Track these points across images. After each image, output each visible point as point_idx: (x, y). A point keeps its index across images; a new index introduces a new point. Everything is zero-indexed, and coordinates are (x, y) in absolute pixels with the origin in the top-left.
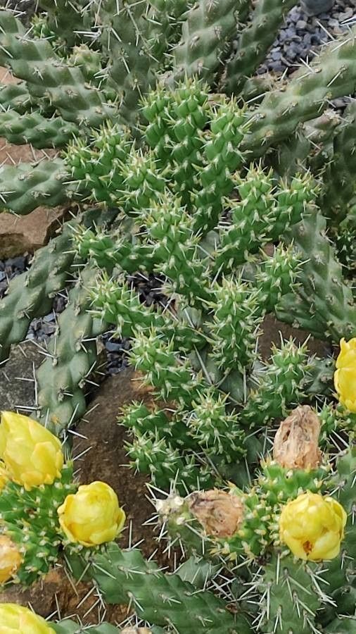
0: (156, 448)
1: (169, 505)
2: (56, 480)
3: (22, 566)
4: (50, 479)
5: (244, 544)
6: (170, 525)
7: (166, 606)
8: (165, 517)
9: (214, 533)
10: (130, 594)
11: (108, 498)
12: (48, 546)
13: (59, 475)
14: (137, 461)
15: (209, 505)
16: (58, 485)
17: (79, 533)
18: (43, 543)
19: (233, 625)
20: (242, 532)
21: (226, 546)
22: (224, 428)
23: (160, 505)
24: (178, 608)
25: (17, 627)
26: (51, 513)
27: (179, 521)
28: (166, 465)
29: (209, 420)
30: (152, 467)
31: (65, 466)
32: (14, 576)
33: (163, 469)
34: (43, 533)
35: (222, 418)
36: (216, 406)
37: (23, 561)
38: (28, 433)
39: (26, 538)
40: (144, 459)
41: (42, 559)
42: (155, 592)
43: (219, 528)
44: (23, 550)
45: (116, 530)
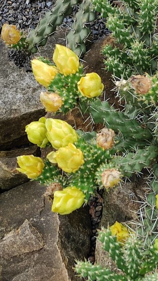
0: (116, 62)
1: (120, 83)
2: (77, 72)
3: (63, 106)
4: (74, 72)
5: (151, 97)
6: (121, 91)
7: (118, 124)
8: (119, 88)
9: (139, 92)
10: (104, 119)
11: (97, 78)
12: (73, 98)
13: (78, 70)
14: (108, 67)
15: (138, 81)
16: (77, 74)
17: (86, 92)
18: (71, 97)
19: (144, 132)
20: (151, 92)
21: (144, 97)
22: (143, 54)
23: (117, 83)
24: (122, 125)
25: (61, 128)
26: (74, 85)
27: (125, 89)
28: (119, 69)
29: (137, 50)
30: (114, 69)
31: (80, 67)
32: (60, 109)
33: (118, 70)
34: (71, 93)
35: (142, 50)
36: (140, 45)
37: (63, 103)
38: (66, 53)
39: (65, 95)
40: (111, 66)
41: (71, 103)
42: (114, 119)
43: (141, 90)
44: (63, 99)
45: (100, 92)
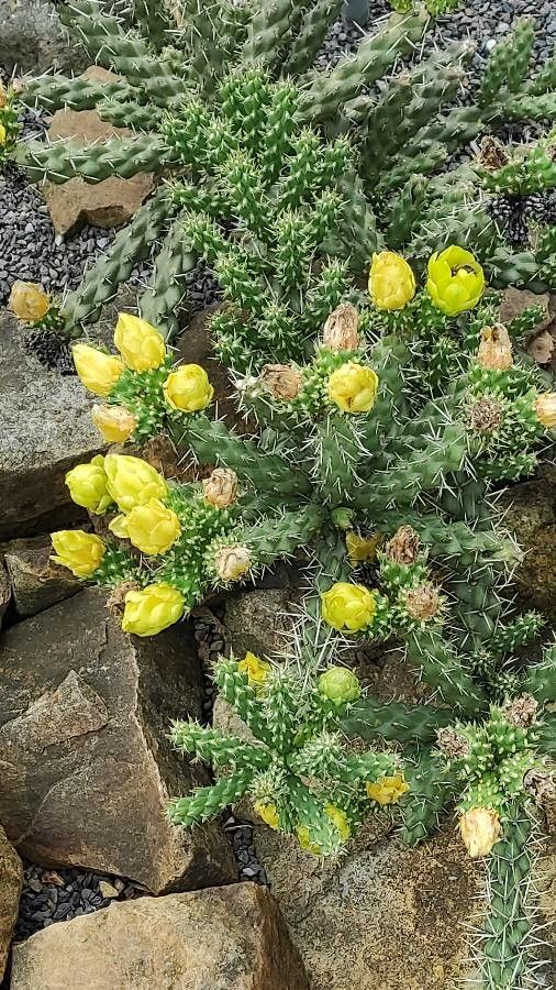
0: (235, 345)
1: (245, 383)
2: (161, 365)
3: (137, 430)
4: (156, 365)
5: (303, 405)
6: (247, 398)
7: (245, 464)
8: (243, 392)
9: (280, 397)
10: (217, 455)
11: (201, 374)
12: (156, 416)
13: (163, 362)
14: (221, 354)
15: (276, 375)
16: (162, 369)
17: (179, 402)
18: (152, 413)
19: (296, 479)
20: (301, 396)
21: (290, 406)
22: (287, 328)
23: (239, 384)
24: (253, 465)
25: (135, 472)
26: (157, 391)
27: (254, 395)
28: (243, 357)
29: (275, 320)
30: (232, 358)
31: (167, 356)
32: (131, 437)
33: (240, 359)
34: (151, 407)
35: (284, 319)
36: (280, 310)
37: (137, 426)
38: (139, 330)
39: (140, 409)
40: (226, 352)
41: (152, 425)
42: (236, 453)
43: (284, 393)
44: (137, 418)
45: (207, 400)
